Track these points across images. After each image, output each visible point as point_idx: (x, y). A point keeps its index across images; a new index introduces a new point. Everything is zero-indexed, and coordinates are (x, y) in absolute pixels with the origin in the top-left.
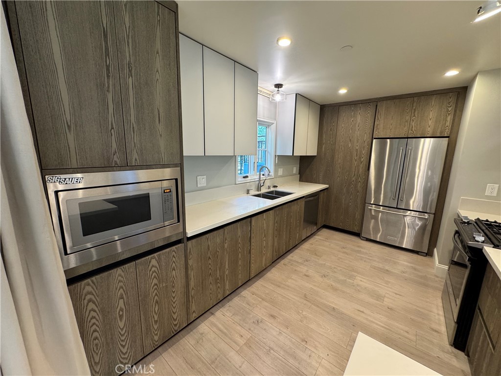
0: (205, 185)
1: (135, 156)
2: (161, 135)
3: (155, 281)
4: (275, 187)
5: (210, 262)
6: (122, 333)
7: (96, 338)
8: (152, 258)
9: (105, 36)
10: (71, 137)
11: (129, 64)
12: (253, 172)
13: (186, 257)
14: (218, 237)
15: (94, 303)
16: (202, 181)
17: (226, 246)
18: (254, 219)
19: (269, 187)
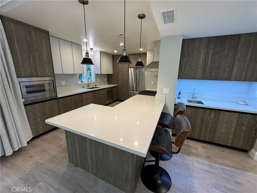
0: (65, 84)
1: (39, 73)
2: (47, 68)
3: (48, 109)
4: (96, 86)
5: (67, 106)
6: (40, 122)
7: (32, 122)
8: (47, 102)
9: (29, 43)
10: (22, 69)
11: (36, 49)
12: (85, 80)
13: (58, 104)
14: (69, 99)
15: (31, 112)
16: (63, 83)
17: (73, 102)
18: (83, 94)
19: (93, 86)
